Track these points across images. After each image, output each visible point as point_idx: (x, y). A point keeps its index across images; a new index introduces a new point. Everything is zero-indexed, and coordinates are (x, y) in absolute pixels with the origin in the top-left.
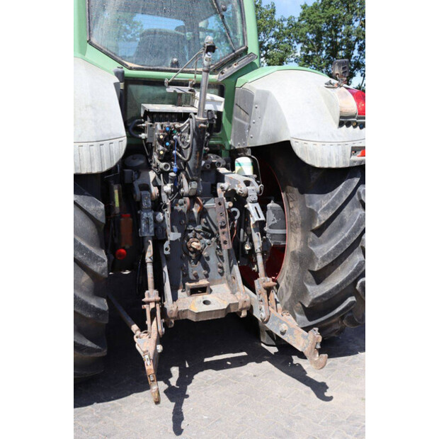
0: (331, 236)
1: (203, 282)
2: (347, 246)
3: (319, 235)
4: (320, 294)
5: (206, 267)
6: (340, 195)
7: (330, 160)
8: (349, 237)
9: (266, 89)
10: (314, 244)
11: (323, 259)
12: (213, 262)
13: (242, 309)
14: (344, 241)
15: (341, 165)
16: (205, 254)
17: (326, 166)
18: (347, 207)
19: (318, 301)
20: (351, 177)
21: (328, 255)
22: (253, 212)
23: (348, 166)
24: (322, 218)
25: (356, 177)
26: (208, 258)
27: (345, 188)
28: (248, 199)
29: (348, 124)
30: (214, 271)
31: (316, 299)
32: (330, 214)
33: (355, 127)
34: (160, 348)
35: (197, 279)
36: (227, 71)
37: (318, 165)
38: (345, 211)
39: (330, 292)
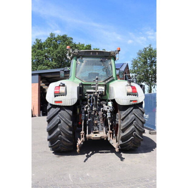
0: (125, 121)
1: (97, 131)
2: (129, 124)
3: (123, 121)
4: (123, 135)
5: (98, 128)
6: (127, 111)
7: (124, 103)
8: (129, 122)
9: (113, 86)
10: (122, 123)
11: (123, 127)
12: (100, 127)
13: (105, 138)
14: (128, 122)
15: (127, 104)
16: (98, 124)
17: (123, 105)
18: (130, 114)
19: (123, 137)
20: (131, 107)
21: (124, 126)
22: (108, 115)
23: (129, 105)
24: (123, 117)
25: (132, 107)
26: (99, 126)
27: (129, 110)
28: (108, 112)
29: (130, 95)
30: (100, 129)
31: (123, 136)
32: (125, 116)
33: (132, 95)
34: (82, 143)
35: (96, 130)
36: (107, 82)
37: (121, 104)
38: (129, 115)
39: (126, 135)
